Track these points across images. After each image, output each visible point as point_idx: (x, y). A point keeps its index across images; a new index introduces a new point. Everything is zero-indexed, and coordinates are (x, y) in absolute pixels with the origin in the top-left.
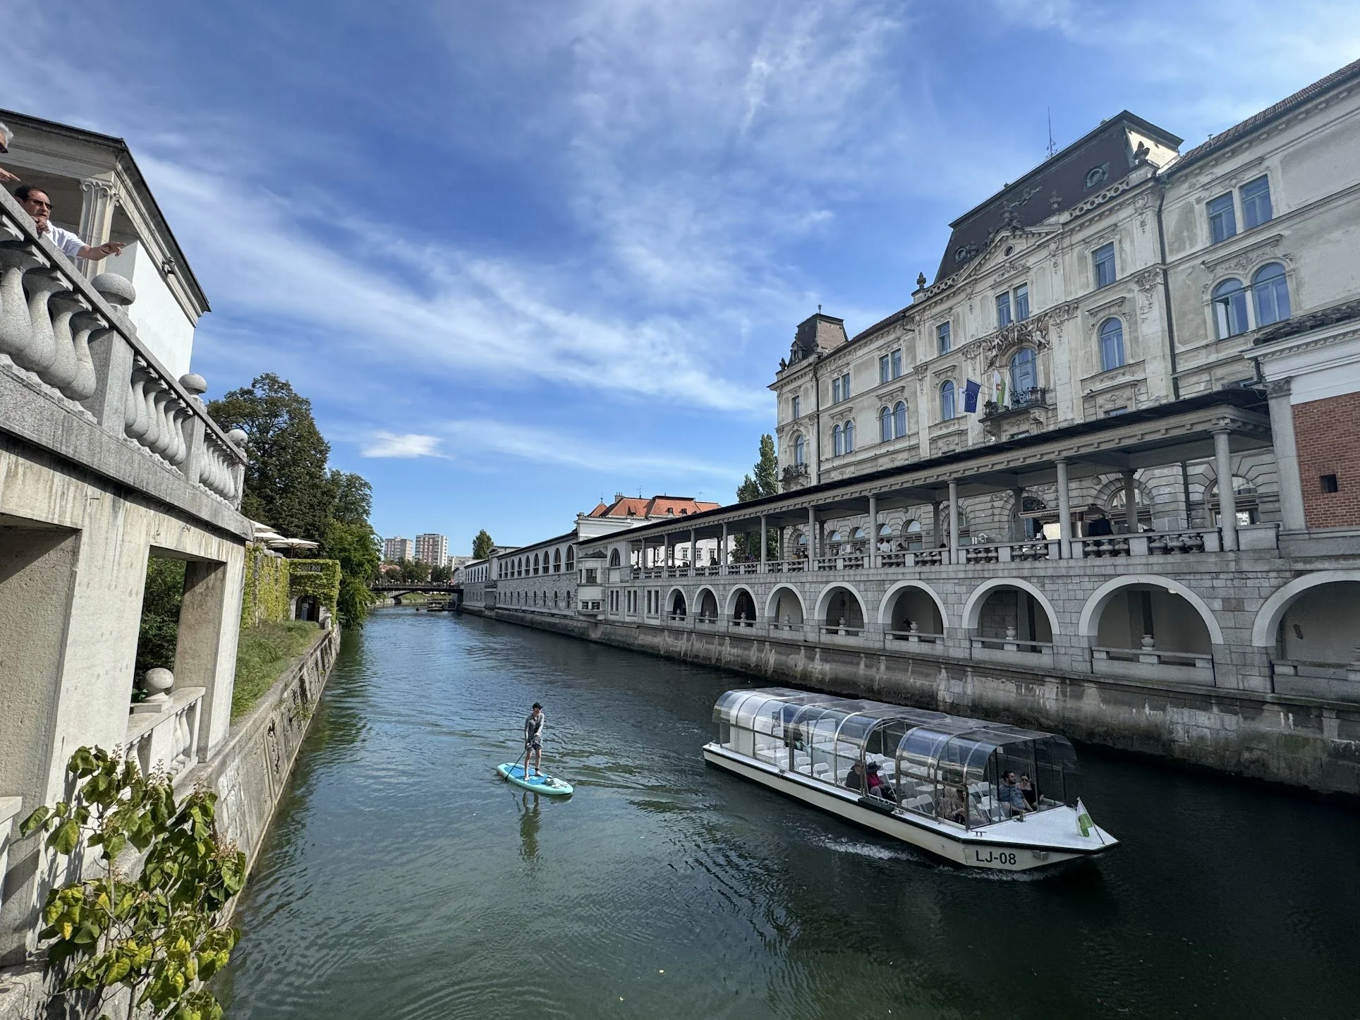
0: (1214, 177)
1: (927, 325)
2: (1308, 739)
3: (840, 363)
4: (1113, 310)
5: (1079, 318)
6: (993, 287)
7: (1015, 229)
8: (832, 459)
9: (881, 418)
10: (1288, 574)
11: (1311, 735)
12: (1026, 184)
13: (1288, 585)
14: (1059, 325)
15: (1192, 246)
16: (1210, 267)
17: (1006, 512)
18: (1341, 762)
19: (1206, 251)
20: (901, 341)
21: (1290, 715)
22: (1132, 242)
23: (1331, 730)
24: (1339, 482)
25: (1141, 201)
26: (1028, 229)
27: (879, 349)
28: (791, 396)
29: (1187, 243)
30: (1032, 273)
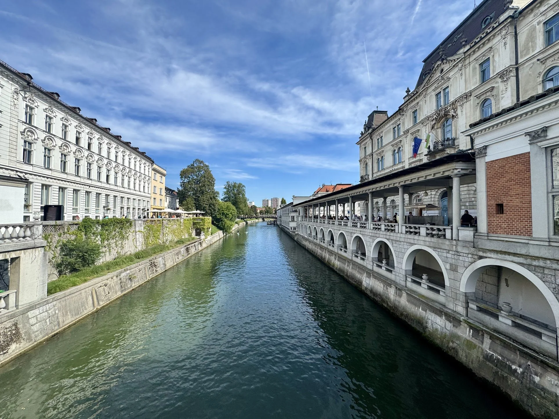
0: (549, 5)
1: (409, 112)
2: (476, 346)
3: (380, 131)
4: (488, 94)
5: (472, 100)
6: (434, 90)
7: (443, 59)
8: (377, 173)
9: (394, 155)
10: (476, 257)
11: (477, 344)
12: (456, 33)
13: (476, 263)
14: (462, 106)
15: (533, 51)
16: (543, 61)
17: (437, 197)
18: (488, 363)
19: (541, 52)
20: (401, 120)
21: (471, 330)
22: (499, 55)
23: (487, 344)
24: (505, 208)
25: (504, 31)
26: (448, 59)
27: (393, 124)
28: (364, 147)
29: (531, 49)
30: (451, 80)
